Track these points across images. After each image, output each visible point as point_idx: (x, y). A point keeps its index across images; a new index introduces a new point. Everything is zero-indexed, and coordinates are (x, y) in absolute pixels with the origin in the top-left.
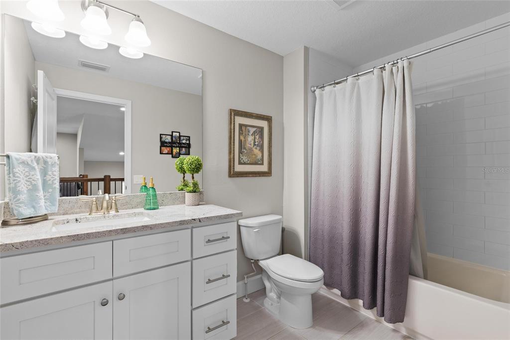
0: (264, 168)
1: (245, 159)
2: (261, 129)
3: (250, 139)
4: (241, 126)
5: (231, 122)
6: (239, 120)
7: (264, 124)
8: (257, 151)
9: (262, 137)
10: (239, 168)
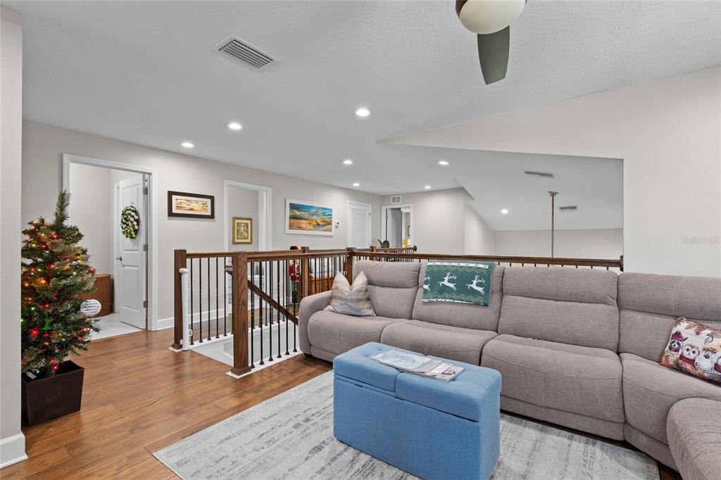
0: (249, 241)
1: (239, 237)
2: (247, 224)
3: (242, 228)
4: (238, 223)
5: (234, 222)
6: (237, 221)
7: (249, 222)
8: (245, 233)
9: (247, 227)
10: (237, 241)
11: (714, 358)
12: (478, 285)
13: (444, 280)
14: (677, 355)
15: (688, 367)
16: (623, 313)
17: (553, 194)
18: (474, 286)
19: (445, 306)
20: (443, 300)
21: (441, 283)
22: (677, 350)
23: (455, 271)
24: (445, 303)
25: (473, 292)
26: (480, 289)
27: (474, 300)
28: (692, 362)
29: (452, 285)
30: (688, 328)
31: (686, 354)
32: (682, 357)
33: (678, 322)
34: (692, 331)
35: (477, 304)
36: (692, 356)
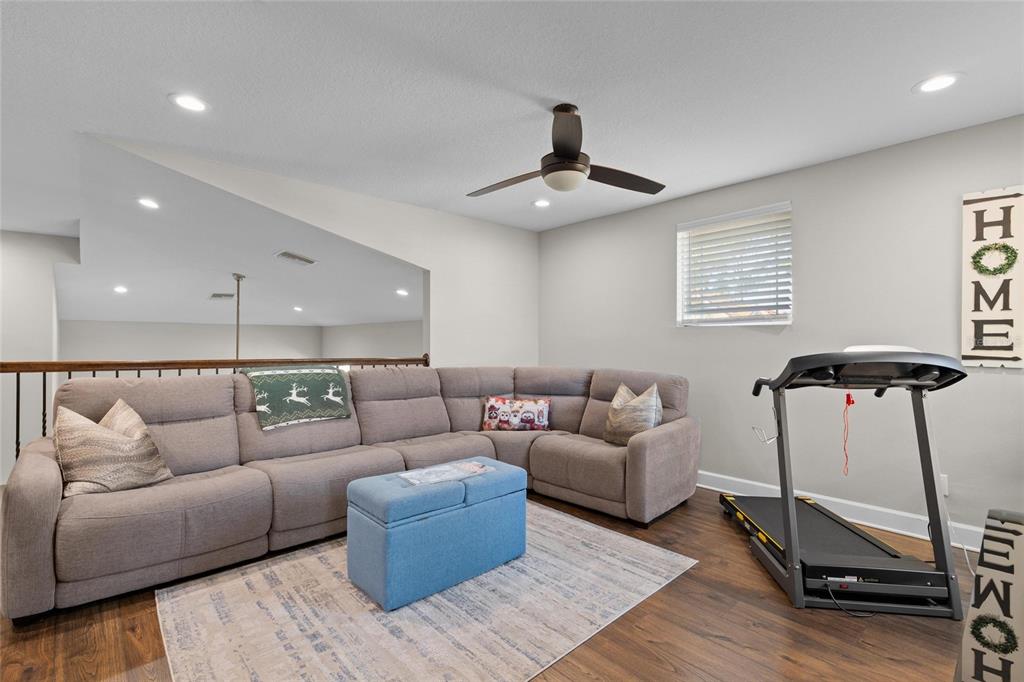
11: (519, 415)
12: (335, 394)
13: (290, 395)
14: (497, 421)
15: (506, 426)
16: (447, 400)
17: (239, 278)
18: (330, 396)
19: (301, 429)
20: (296, 422)
21: (288, 399)
22: (496, 418)
23: (302, 380)
24: (299, 425)
25: (331, 404)
26: (338, 399)
27: (336, 413)
28: (507, 422)
29: (303, 400)
30: (497, 401)
31: (502, 418)
32: (500, 421)
33: (488, 400)
34: (500, 402)
35: (339, 418)
36: (506, 419)
